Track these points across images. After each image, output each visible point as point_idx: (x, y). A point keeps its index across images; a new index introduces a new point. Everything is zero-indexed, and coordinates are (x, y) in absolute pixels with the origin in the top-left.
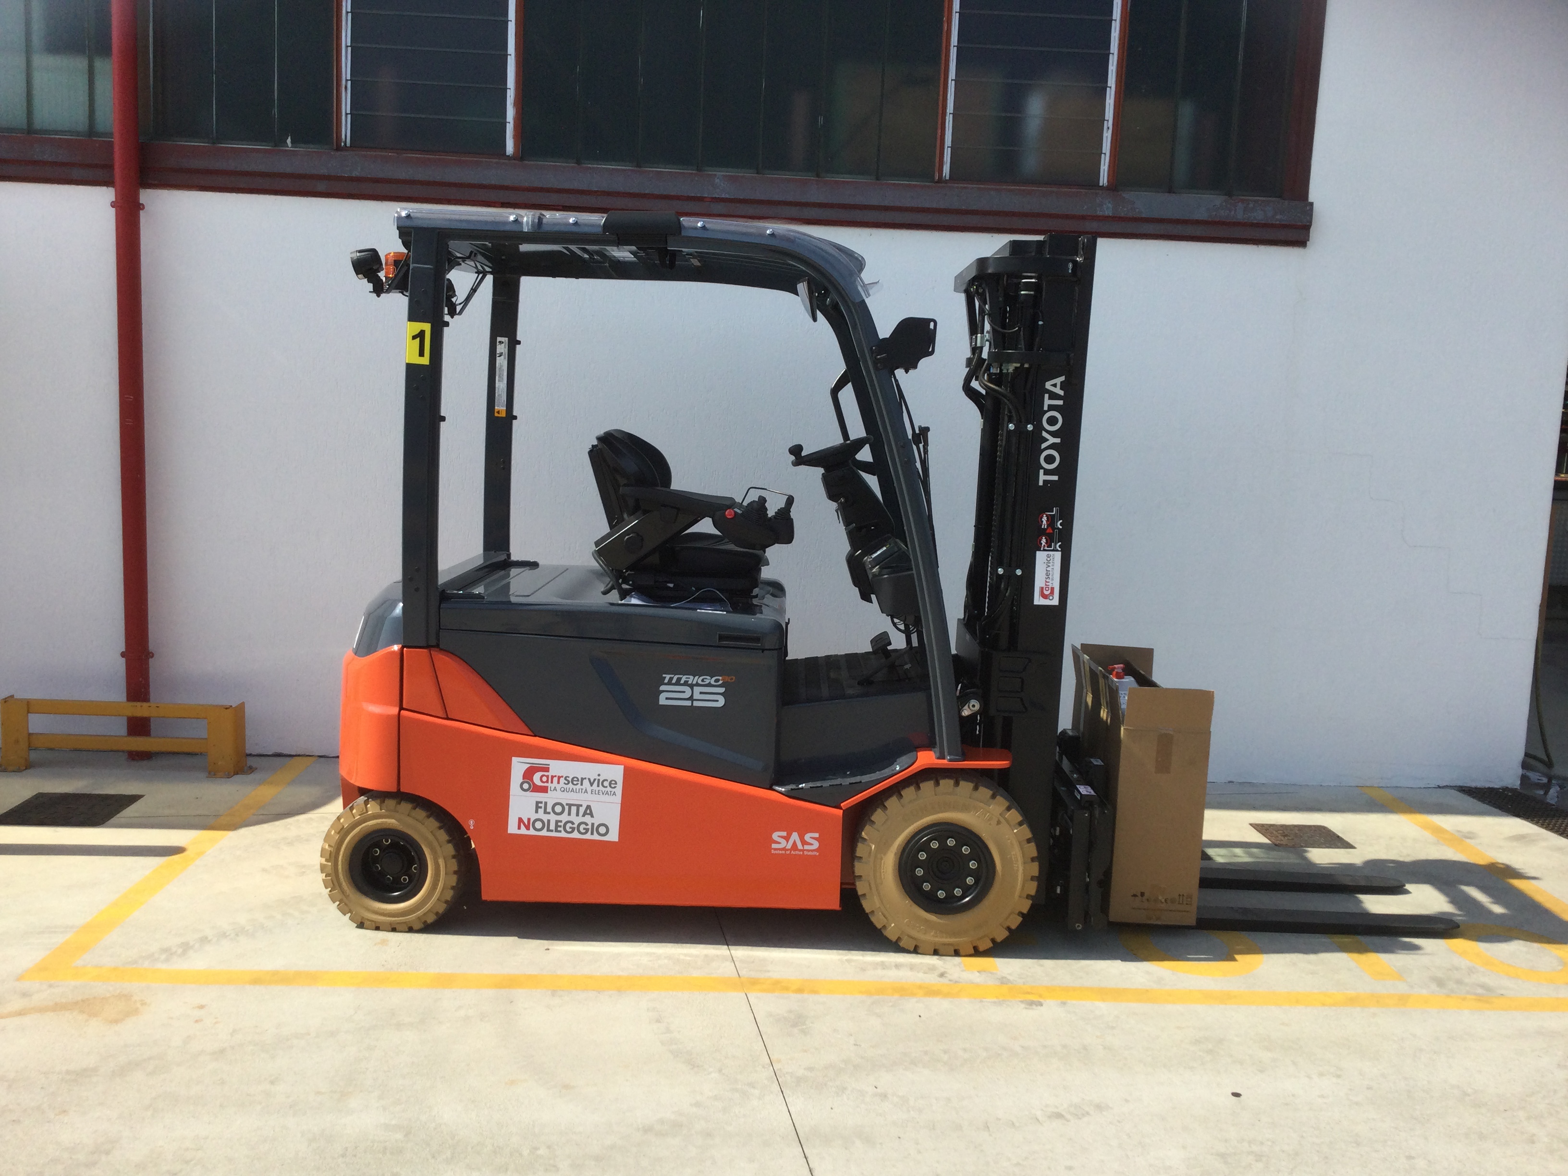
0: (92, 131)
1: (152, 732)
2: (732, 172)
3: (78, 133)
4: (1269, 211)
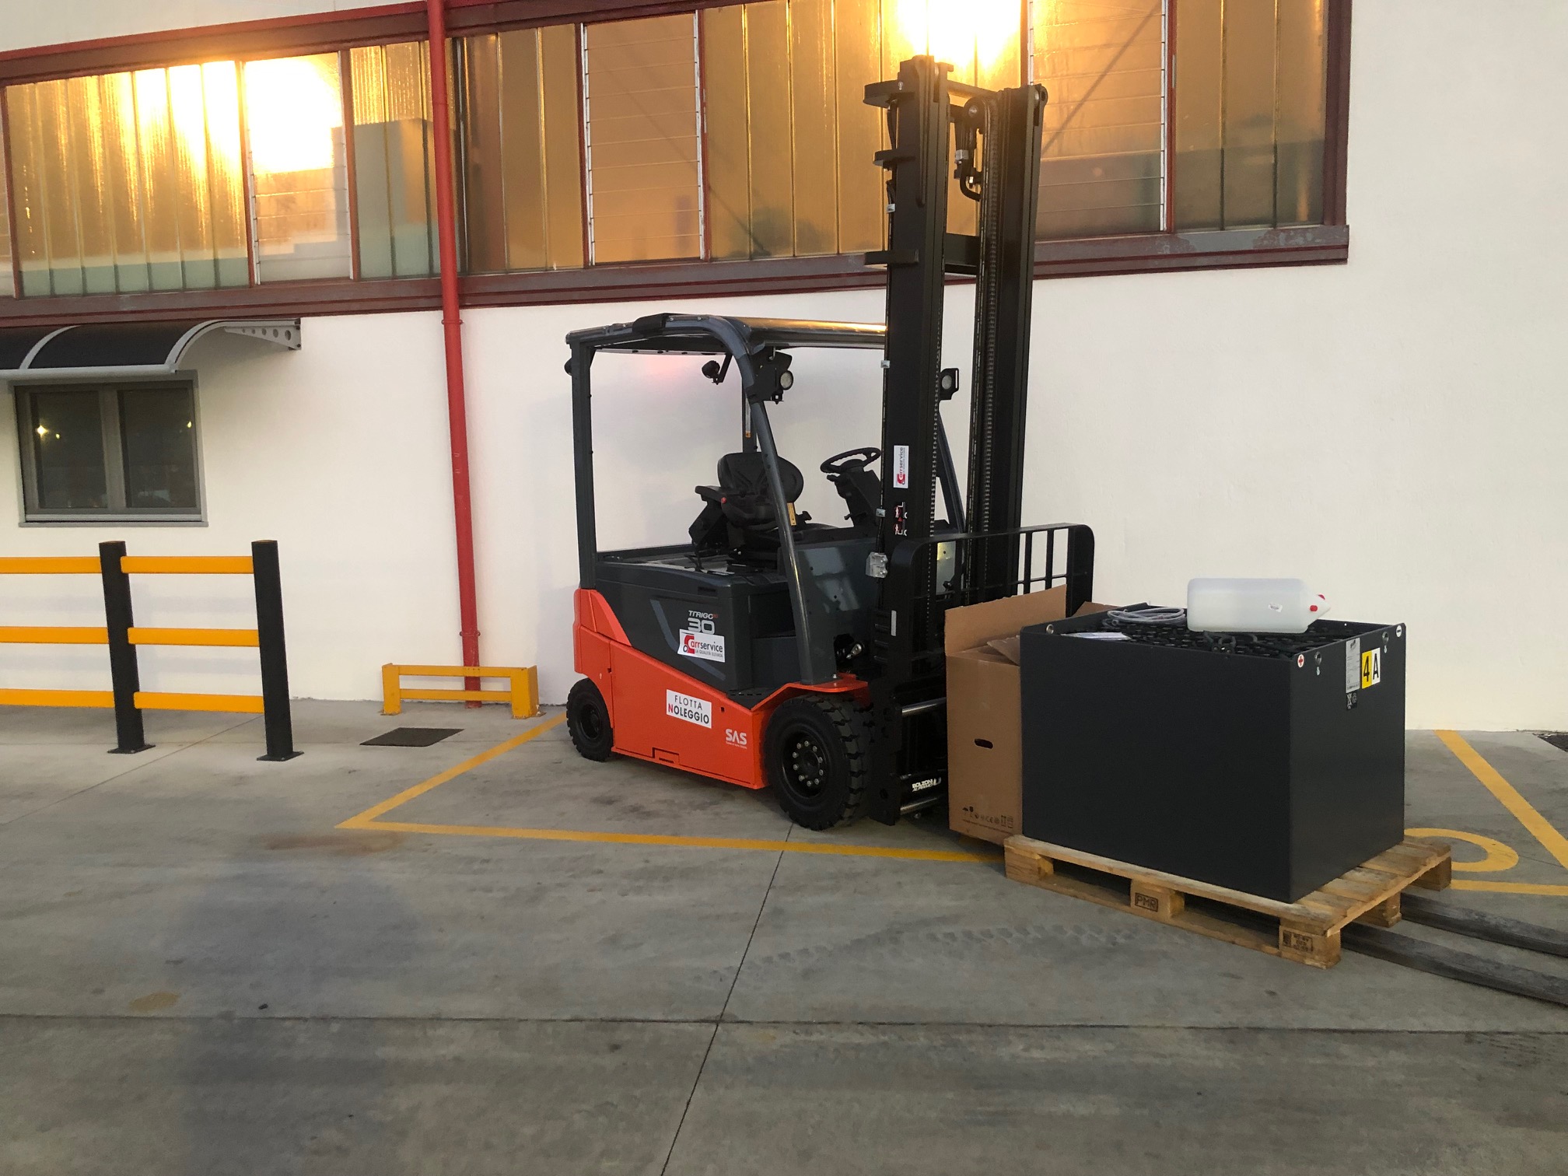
0: (431, 273)
1: (482, 689)
3: (422, 276)
4: (1309, 236)
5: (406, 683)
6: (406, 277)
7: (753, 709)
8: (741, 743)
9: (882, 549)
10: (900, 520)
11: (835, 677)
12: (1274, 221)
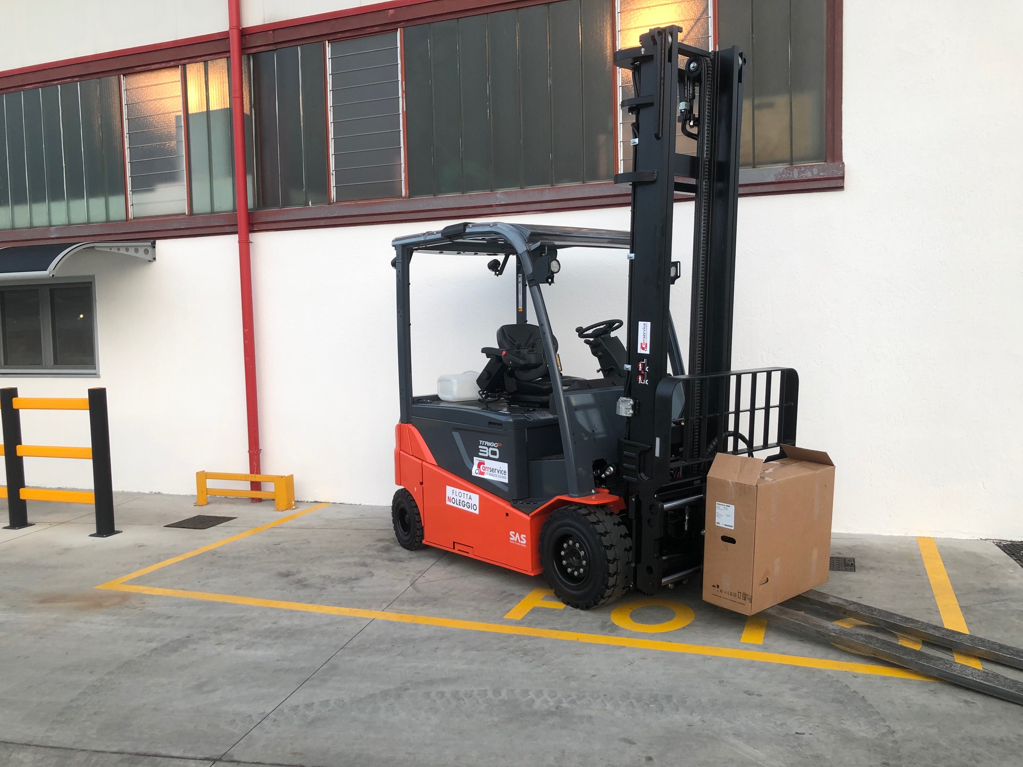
0: (233, 210)
1: (262, 490)
2: (507, 190)
3: (229, 211)
4: (815, 171)
5: (211, 484)
6: (220, 212)
7: (531, 515)
8: (522, 542)
9: (628, 394)
10: (642, 373)
11: (593, 491)
12: (791, 161)
